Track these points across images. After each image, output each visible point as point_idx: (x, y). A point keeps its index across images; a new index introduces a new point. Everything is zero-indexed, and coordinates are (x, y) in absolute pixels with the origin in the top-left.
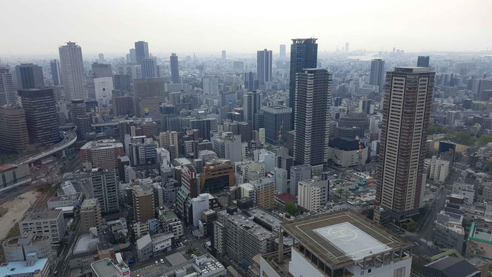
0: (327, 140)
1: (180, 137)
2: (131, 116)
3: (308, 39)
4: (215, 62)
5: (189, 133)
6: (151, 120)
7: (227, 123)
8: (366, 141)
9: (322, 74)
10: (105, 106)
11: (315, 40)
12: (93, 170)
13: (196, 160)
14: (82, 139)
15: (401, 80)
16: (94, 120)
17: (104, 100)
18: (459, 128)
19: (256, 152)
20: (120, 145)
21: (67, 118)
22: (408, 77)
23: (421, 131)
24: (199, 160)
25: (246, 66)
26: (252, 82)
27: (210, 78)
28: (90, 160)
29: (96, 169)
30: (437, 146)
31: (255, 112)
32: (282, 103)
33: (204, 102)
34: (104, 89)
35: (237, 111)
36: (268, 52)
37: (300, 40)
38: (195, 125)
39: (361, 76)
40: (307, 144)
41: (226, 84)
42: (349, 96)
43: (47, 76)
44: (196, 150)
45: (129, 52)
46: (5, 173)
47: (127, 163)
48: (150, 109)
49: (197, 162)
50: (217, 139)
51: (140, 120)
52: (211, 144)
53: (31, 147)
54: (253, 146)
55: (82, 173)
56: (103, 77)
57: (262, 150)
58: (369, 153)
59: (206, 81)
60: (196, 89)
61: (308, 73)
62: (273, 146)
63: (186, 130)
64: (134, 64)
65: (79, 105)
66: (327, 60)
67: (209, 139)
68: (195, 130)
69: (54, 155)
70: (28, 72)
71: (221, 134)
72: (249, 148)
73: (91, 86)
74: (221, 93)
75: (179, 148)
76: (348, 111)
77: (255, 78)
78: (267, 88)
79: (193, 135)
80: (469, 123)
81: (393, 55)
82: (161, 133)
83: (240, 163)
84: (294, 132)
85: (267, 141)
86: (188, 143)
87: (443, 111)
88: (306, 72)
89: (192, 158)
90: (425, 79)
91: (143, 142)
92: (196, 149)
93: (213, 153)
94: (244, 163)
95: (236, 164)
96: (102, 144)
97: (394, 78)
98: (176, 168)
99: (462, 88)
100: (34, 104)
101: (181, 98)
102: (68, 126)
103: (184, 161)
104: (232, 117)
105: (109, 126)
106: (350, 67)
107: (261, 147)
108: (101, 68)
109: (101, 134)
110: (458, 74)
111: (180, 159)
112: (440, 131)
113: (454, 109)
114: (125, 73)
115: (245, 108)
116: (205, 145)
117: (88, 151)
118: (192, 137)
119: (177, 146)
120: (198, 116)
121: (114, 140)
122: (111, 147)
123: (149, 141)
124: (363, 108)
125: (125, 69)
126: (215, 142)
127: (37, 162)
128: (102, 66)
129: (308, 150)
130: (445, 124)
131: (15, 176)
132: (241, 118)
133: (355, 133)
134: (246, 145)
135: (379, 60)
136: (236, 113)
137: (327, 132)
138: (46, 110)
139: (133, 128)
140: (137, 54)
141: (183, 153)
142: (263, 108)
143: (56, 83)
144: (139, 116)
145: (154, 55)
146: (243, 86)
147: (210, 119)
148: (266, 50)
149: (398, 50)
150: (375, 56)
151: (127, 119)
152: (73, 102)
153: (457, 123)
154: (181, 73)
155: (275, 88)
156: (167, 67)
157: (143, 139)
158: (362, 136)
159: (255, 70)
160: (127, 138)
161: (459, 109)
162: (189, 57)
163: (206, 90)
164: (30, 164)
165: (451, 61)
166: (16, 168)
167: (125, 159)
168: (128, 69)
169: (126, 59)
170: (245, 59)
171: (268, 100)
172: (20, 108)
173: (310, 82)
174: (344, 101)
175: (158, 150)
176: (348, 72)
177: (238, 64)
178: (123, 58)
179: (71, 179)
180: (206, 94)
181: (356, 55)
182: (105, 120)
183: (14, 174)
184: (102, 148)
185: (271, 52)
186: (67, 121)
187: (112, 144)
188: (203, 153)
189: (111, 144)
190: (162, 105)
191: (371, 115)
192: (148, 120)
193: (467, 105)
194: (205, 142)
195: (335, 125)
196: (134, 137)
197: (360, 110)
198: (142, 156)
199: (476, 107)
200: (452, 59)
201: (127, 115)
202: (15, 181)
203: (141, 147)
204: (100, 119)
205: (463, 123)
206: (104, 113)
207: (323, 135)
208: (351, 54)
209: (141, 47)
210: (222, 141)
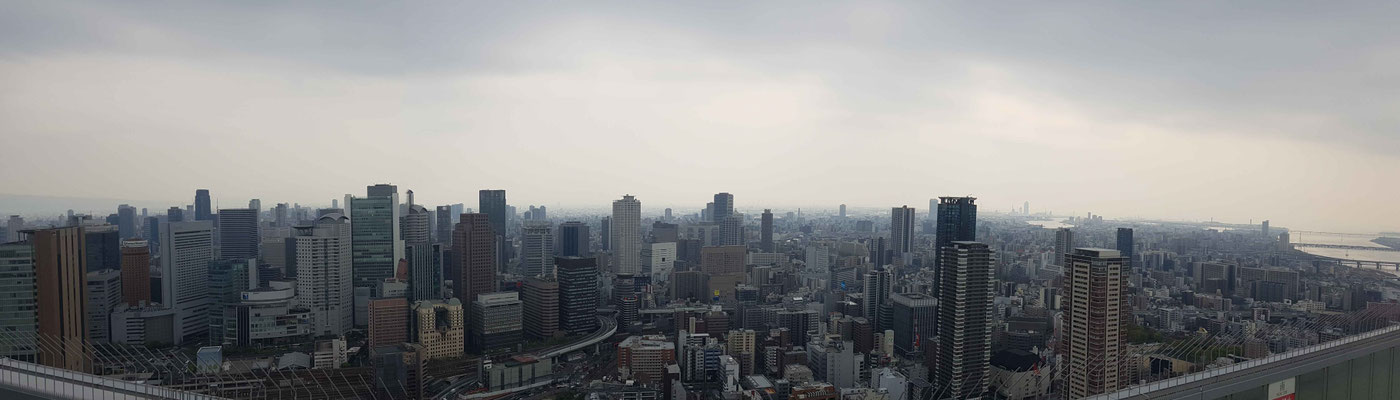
0: (987, 355)
1: (759, 339)
2: (694, 301)
3: (962, 198)
4: (829, 221)
5: (774, 333)
6: (720, 308)
7: (835, 318)
8: (1046, 353)
9: (979, 251)
10: (661, 283)
11: (972, 200)
12: (628, 382)
13: (779, 381)
14: (624, 330)
15: (1084, 267)
16: (643, 304)
17: (663, 273)
18: (1178, 335)
19: (875, 372)
20: (670, 346)
21: (610, 298)
22: (1093, 263)
23: (1117, 343)
24: (784, 381)
25: (877, 229)
26: (882, 253)
27: (817, 247)
28: (629, 365)
29: (632, 382)
30: (1147, 364)
31: (881, 302)
32: (925, 287)
33: (805, 283)
34: (664, 259)
35: (852, 299)
36: (908, 210)
37: (950, 199)
38: (785, 320)
39: (1044, 250)
40: (957, 360)
41: (842, 254)
42: (1027, 281)
43: (596, 237)
44: (781, 364)
45: (705, 207)
46: (524, 368)
47: (675, 376)
48: (721, 292)
49: (780, 385)
50: (816, 346)
51: (705, 307)
52: (805, 355)
53: (559, 334)
54: (874, 360)
55: (616, 383)
56: (664, 241)
57: (886, 368)
58: (1052, 375)
59: (810, 252)
60: (795, 261)
61: (960, 247)
62: (907, 362)
63: (770, 328)
64: (709, 224)
65: (626, 281)
66: (998, 224)
67: (804, 345)
68: (784, 329)
69: (585, 350)
70: (572, 232)
71: (823, 338)
72: (866, 364)
73: (647, 254)
74: (831, 268)
75: (756, 358)
76: (1024, 304)
77: (888, 247)
78: (905, 262)
79: (779, 338)
80: (1192, 327)
81: (1088, 222)
82: (730, 331)
83: (849, 390)
84: (936, 339)
85: (897, 351)
86: (771, 352)
87: (1155, 307)
88: (956, 247)
89: (772, 376)
90: (1115, 266)
91: (704, 344)
92: (783, 361)
93: (807, 369)
94: (856, 390)
95: (843, 391)
96: (648, 342)
97: (1075, 263)
98: (746, 393)
99: (1179, 275)
100: (571, 276)
101: (771, 276)
102: (610, 309)
103: (761, 381)
104: (843, 310)
105: (662, 314)
106: (1030, 237)
107: (886, 363)
108: (664, 228)
109: (649, 325)
110: (1174, 254)
111: (754, 377)
112: (1151, 339)
113: (1171, 305)
114: (696, 237)
115: (866, 296)
116: (796, 356)
117: (628, 349)
118: (777, 341)
119: (753, 353)
120: (793, 305)
121: (664, 337)
122: (658, 348)
123: (712, 342)
124: (1046, 301)
125: (696, 230)
126: (814, 353)
127: (563, 357)
128: (666, 226)
129: (958, 370)
130: (1159, 328)
131: (533, 374)
132: (858, 311)
133: (1032, 341)
134: (861, 358)
135: (1067, 230)
136: (851, 303)
137: (988, 341)
138: (585, 285)
139: (693, 320)
140: (715, 211)
141: (761, 368)
142: (894, 296)
143: (605, 247)
144: (704, 302)
145: (740, 211)
146: (868, 259)
147: (809, 312)
148: (905, 207)
149: (1094, 216)
150: (1064, 222)
151: (688, 305)
152: (619, 276)
153: (1174, 327)
154: (776, 237)
155: (917, 263)
156: (757, 228)
157: (704, 338)
158: (1042, 347)
159: (887, 234)
160: (683, 335)
161: (1179, 305)
162: (790, 214)
163: (810, 263)
164: (553, 359)
165: (1164, 234)
166: (537, 361)
167: (674, 369)
168: (702, 232)
169: (700, 216)
170: (877, 217)
171: (904, 283)
172: (554, 280)
173: (963, 261)
174: (1019, 288)
175: (723, 359)
176: (1027, 243)
177: (864, 224)
178: (697, 215)
179: (599, 391)
180: (810, 270)
181: (1038, 219)
182: (659, 304)
183: (533, 370)
184: (647, 348)
185: (913, 209)
186: (610, 302)
187: (659, 344)
188: (793, 369)
189: (659, 342)
190: (740, 287)
191: (1058, 311)
192: (717, 308)
193: (1187, 299)
194: (797, 350)
195: (1004, 328)
196: (692, 335)
197: (1041, 303)
198: (699, 366)
199: (1198, 303)
200: (1166, 231)
201: (689, 299)
202: (533, 380)
203: (699, 352)
204: (652, 303)
205: (1183, 327)
206: (659, 293)
207: (982, 347)
208: (1031, 218)
209: (723, 201)
210: (823, 350)
